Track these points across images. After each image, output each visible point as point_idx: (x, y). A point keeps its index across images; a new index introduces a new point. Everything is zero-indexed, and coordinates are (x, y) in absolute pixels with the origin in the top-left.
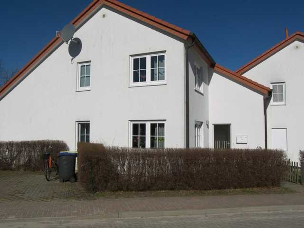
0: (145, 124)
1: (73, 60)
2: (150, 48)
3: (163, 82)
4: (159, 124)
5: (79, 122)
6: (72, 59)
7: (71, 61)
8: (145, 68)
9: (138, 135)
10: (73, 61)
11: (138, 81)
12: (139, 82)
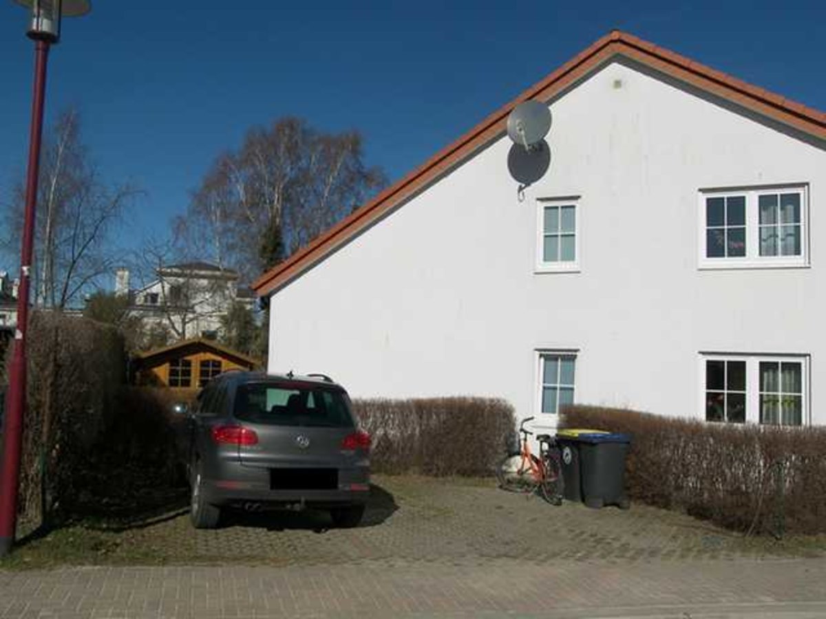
0: (744, 363)
1: (524, 191)
2: (760, 175)
3: (795, 261)
4: (783, 364)
5: (543, 353)
6: (521, 189)
7: (517, 192)
8: (744, 223)
9: (723, 389)
10: (523, 194)
11: (723, 255)
12: (726, 258)
